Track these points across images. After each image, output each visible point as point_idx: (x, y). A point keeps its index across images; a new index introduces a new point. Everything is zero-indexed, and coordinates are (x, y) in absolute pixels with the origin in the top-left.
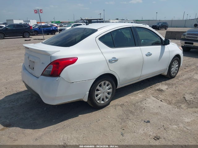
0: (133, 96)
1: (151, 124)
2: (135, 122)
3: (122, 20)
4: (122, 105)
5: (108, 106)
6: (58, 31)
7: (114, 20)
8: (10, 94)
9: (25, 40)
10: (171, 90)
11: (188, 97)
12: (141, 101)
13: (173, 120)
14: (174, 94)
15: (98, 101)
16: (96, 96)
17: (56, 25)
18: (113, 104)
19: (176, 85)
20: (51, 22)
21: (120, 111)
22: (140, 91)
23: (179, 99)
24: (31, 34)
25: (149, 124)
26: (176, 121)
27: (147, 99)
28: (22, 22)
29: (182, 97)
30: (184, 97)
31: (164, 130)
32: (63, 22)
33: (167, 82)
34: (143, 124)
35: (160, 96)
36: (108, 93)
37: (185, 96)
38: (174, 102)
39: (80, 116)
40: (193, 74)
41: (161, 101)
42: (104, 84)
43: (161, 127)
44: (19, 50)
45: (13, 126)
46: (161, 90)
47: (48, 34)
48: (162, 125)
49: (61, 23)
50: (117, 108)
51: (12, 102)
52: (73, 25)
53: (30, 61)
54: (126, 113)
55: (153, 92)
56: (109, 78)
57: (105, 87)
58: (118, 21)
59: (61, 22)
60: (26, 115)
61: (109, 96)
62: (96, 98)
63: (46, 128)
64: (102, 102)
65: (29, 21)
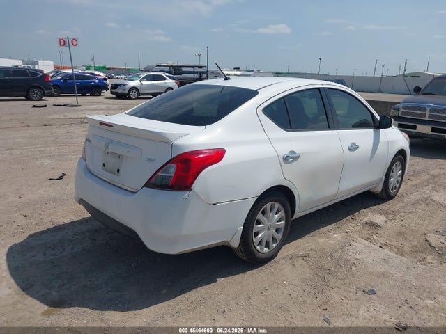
0: (321, 237)
1: (378, 297)
2: (345, 294)
3: (247, 71)
4: (306, 257)
5: (275, 259)
6: (107, 89)
7: (231, 70)
8: (37, 230)
9: (35, 106)
10: (394, 225)
11: (435, 240)
12: (342, 249)
13: (422, 289)
14: (402, 234)
15: (258, 248)
16: (255, 237)
17: (102, 74)
18: (285, 254)
19: (402, 214)
20: (84, 68)
21: (304, 270)
22: (333, 225)
23: (416, 243)
24: (46, 92)
25: (374, 297)
26: (427, 290)
27: (352, 243)
28: (18, 63)
29: (422, 240)
30: (426, 241)
31: (410, 310)
32: (114, 69)
33: (382, 207)
34: (363, 298)
35: (375, 237)
36: (277, 230)
37: (428, 239)
38: (407, 249)
39: (221, 280)
40: (428, 192)
41: (380, 247)
42: (272, 209)
43: (403, 304)
44: (27, 128)
45: (71, 305)
46: (374, 226)
47: (84, 95)
48: (403, 298)
49: (107, 71)
50: (297, 264)
51: (50, 247)
52: (143, 76)
54: (318, 273)
55: (359, 228)
56: (281, 195)
57: (273, 217)
58: (239, 73)
59: (109, 69)
60: (94, 279)
61: (279, 236)
62: (254, 240)
63: (152, 308)
64: (266, 250)
65: (36, 63)
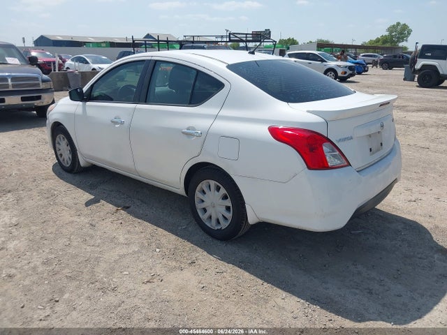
53: (370, 136)
